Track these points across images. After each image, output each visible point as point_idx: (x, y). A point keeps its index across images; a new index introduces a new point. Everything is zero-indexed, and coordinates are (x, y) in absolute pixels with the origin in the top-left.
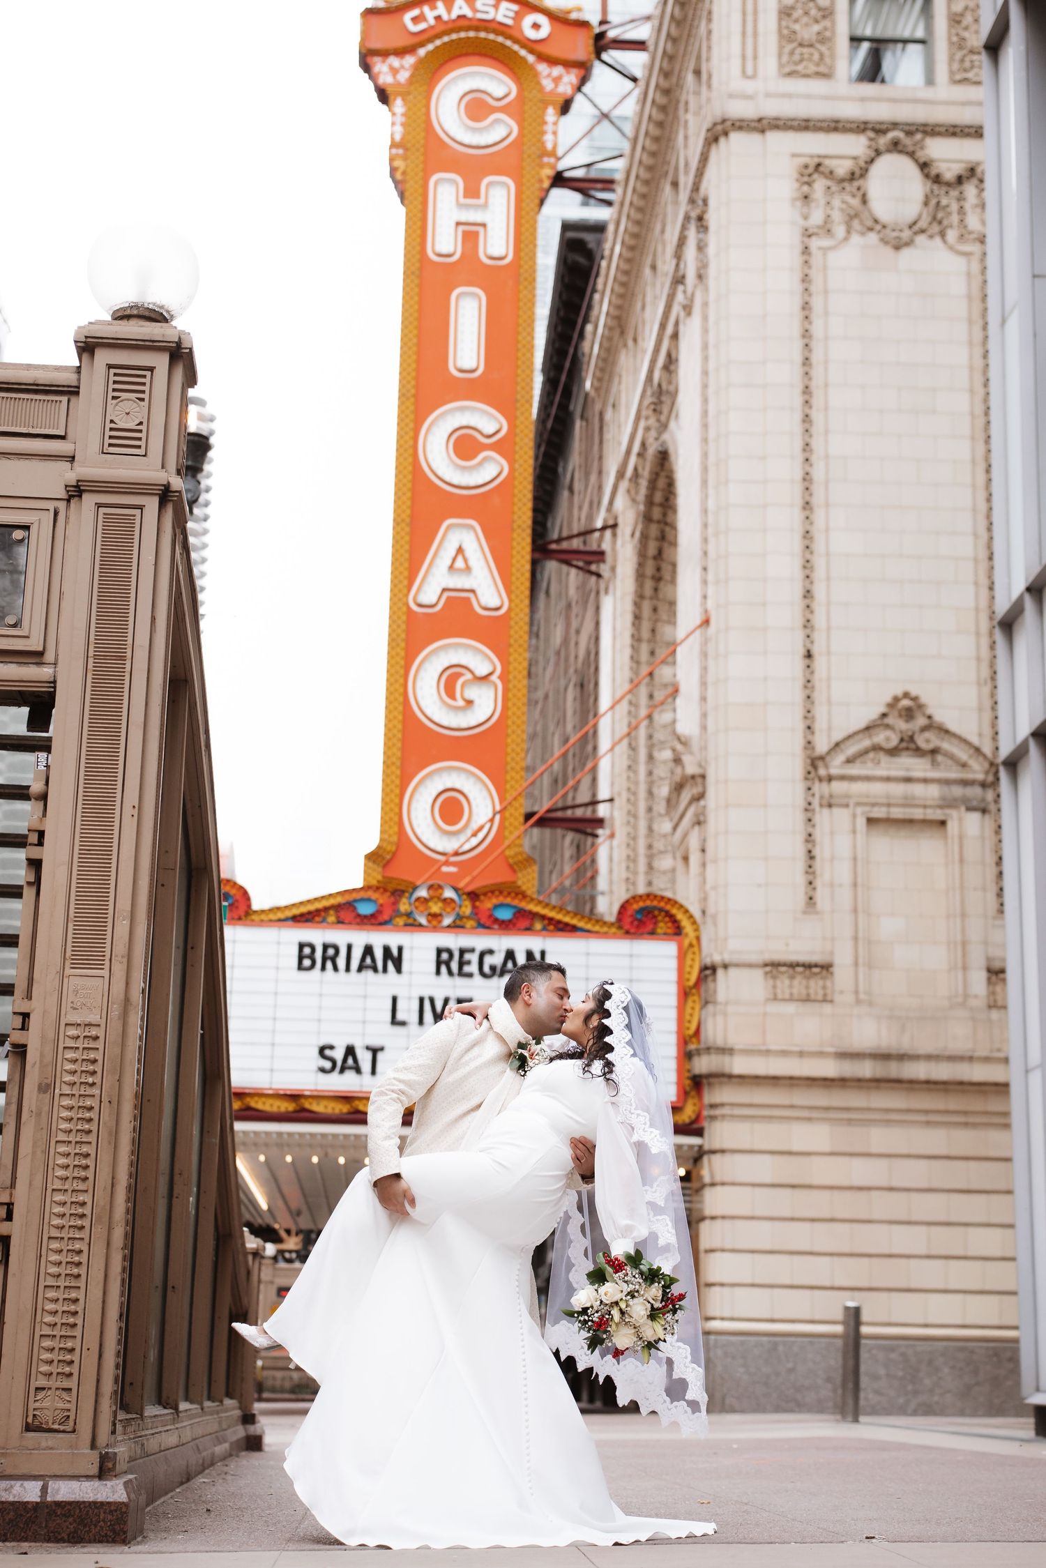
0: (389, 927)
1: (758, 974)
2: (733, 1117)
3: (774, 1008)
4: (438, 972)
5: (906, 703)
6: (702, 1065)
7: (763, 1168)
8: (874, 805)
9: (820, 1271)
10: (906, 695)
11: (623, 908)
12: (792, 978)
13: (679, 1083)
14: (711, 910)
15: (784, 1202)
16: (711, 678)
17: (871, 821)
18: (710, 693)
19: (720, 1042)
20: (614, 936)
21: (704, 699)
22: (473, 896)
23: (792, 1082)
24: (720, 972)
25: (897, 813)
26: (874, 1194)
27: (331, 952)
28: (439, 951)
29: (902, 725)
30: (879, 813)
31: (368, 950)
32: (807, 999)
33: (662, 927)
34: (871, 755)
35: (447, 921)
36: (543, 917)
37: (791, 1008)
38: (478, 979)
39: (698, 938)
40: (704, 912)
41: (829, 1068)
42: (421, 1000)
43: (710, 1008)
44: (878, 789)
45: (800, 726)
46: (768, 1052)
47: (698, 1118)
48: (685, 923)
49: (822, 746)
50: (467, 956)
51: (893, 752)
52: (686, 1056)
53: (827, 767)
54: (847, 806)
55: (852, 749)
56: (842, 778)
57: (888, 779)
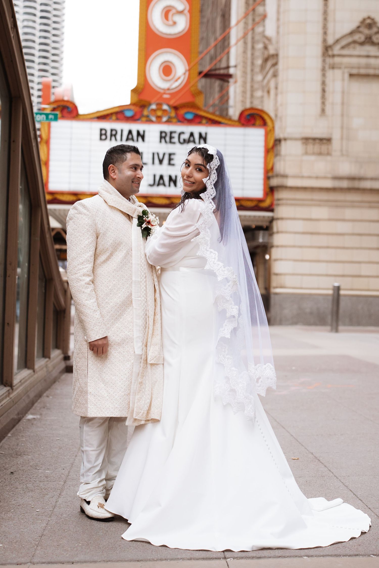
0: (139, 121)
1: (299, 143)
2: (287, 205)
3: (306, 158)
4: (161, 142)
5: (368, 21)
6: (274, 182)
7: (299, 226)
8: (352, 68)
9: (321, 268)
10: (369, 18)
11: (241, 114)
12: (314, 144)
13: (265, 190)
14: (279, 114)
15: (307, 240)
16: (282, 10)
17: (351, 75)
18: (281, 17)
19: (282, 172)
20: (237, 126)
21: (278, 19)
22: (176, 108)
23: (312, 189)
24: (283, 143)
25: (363, 71)
26: (346, 237)
27: (114, 133)
28: (161, 133)
29: (367, 31)
30: (354, 71)
31: (130, 132)
32: (320, 154)
33: (258, 122)
34: (352, 45)
35: (164, 119)
36: (206, 118)
37: (313, 158)
38: (178, 145)
39: (273, 128)
40: (276, 116)
41: (328, 184)
42: (153, 154)
43: (278, 158)
44: (354, 61)
45: (321, 31)
46: (302, 177)
47: (272, 204)
48: (268, 121)
49: (330, 41)
50: (173, 135)
51: (362, 44)
52: (267, 178)
53: (332, 50)
54: (340, 68)
55: (344, 42)
56: (339, 56)
57: (359, 56)
